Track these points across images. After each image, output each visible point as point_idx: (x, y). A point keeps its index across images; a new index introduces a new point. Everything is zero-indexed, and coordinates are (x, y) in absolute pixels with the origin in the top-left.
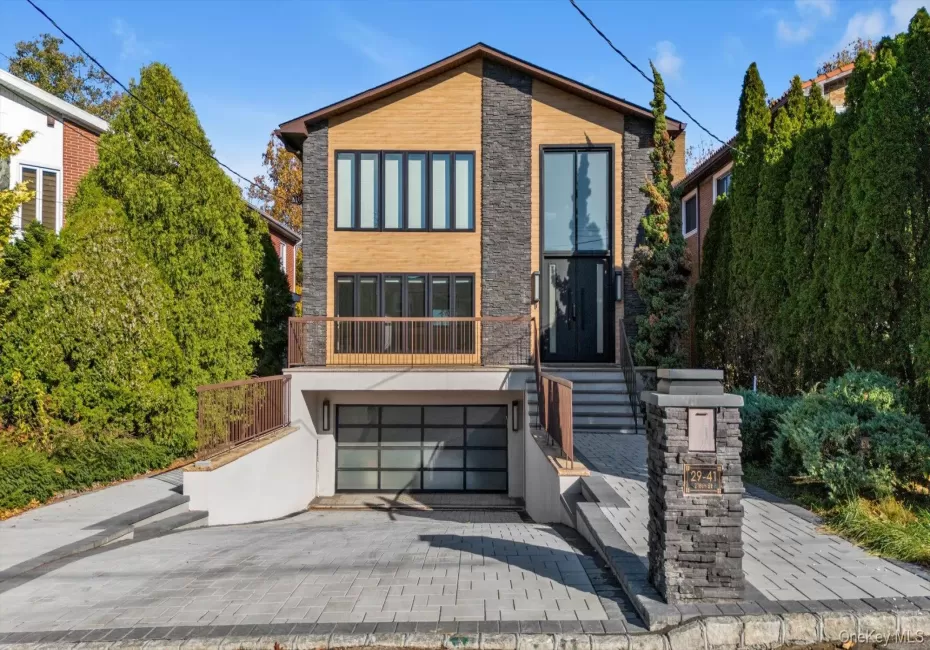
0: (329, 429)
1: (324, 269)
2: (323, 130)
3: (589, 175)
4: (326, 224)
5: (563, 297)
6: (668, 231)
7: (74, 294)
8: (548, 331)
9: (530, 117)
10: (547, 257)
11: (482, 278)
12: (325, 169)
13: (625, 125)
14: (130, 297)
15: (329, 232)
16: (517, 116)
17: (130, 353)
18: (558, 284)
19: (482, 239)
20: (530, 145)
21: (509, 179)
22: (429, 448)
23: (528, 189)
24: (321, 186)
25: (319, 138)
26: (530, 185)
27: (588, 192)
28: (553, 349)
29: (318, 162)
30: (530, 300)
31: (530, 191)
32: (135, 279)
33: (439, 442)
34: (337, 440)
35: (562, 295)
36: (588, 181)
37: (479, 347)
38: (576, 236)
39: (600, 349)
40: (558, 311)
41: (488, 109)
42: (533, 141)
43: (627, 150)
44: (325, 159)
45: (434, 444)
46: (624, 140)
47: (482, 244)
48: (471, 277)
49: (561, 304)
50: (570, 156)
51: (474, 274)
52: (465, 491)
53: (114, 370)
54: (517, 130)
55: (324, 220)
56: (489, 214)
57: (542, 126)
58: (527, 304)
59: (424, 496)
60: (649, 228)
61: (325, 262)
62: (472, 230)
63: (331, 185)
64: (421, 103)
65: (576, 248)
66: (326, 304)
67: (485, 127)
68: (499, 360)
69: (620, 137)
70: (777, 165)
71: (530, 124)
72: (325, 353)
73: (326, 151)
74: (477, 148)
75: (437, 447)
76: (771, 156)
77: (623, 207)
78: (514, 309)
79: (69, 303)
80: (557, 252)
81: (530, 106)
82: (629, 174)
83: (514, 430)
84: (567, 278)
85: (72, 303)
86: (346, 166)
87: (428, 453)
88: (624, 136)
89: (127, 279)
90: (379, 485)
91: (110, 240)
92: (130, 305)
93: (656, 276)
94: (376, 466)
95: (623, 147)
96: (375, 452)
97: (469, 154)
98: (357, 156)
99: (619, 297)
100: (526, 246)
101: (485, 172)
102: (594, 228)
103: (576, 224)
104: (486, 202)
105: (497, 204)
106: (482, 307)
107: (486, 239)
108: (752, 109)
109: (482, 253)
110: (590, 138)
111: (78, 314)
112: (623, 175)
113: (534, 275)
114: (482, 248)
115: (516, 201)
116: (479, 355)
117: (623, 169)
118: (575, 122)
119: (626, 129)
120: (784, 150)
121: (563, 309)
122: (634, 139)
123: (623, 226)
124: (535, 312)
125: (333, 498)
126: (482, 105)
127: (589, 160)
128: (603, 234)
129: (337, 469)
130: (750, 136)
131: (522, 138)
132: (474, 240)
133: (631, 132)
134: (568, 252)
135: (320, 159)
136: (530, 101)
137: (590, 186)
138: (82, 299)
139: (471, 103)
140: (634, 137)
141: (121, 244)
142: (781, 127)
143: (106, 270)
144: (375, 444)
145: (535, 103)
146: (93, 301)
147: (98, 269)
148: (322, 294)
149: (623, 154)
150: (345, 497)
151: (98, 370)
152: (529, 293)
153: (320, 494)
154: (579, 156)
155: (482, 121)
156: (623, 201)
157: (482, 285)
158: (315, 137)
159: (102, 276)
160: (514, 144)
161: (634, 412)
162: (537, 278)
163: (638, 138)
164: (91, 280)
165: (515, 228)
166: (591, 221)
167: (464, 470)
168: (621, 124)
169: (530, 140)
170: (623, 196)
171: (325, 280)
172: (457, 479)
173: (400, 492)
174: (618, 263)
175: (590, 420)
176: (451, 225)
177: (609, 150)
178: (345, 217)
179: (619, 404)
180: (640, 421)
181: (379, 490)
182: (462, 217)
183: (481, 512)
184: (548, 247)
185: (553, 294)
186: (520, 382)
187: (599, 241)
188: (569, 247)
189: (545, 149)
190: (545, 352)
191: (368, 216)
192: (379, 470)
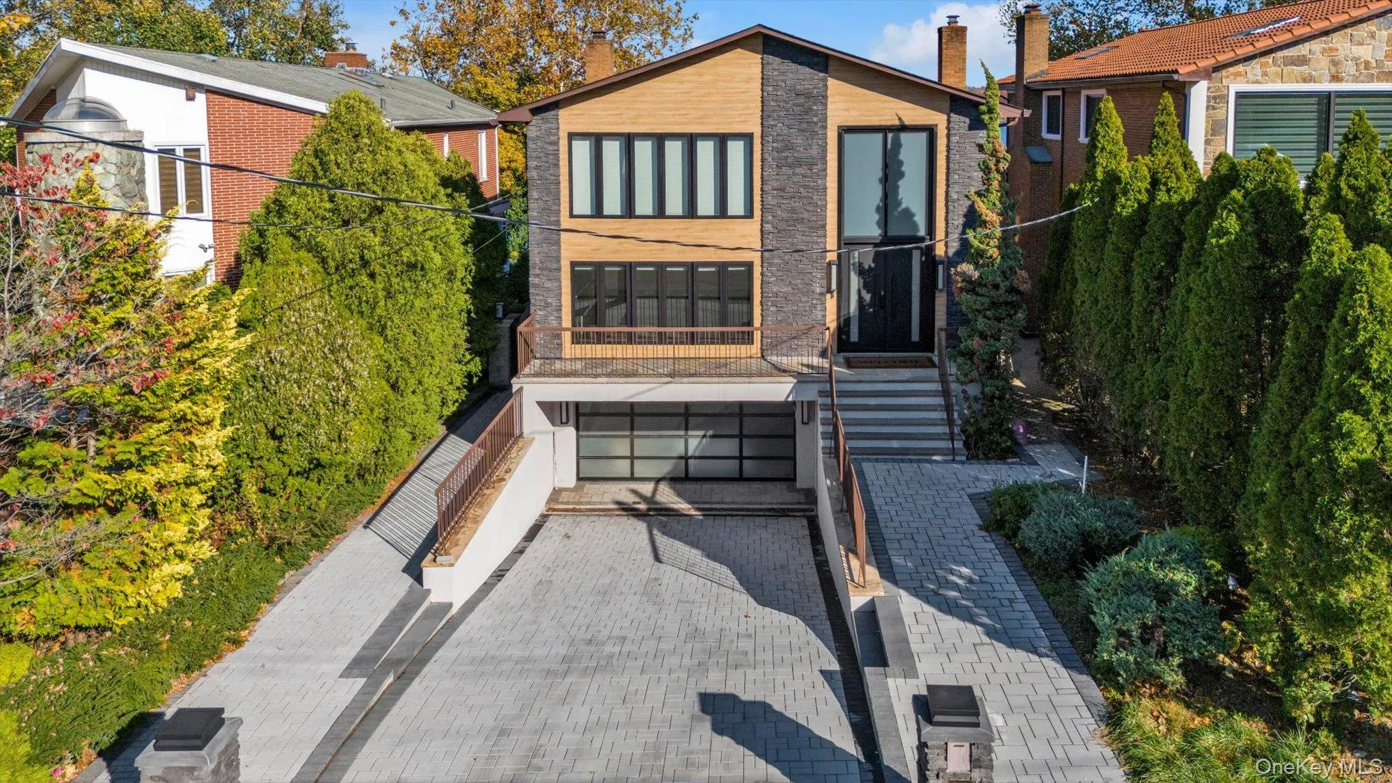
0: (568, 421)
1: (558, 259)
2: (553, 113)
3: (902, 156)
4: (559, 211)
5: (866, 286)
6: (999, 248)
7: (275, 372)
8: (848, 321)
9: (825, 97)
10: (845, 243)
11: (762, 266)
12: (557, 156)
13: (951, 105)
14: (336, 361)
15: (562, 219)
16: (808, 95)
17: (340, 418)
18: (861, 272)
19: (762, 226)
20: (825, 128)
21: (799, 163)
22: (696, 436)
23: (824, 173)
24: (551, 171)
25: (546, 121)
26: (825, 170)
27: (901, 175)
28: (854, 337)
29: (547, 146)
30: (824, 290)
31: (826, 176)
32: (340, 341)
33: (707, 431)
34: (577, 429)
35: (864, 282)
36: (901, 163)
37: (759, 338)
38: (884, 222)
39: (915, 337)
40: (861, 299)
41: (770, 89)
42: (829, 122)
43: (952, 132)
44: (556, 143)
45: (702, 433)
46: (949, 122)
47: (762, 231)
48: (750, 265)
49: (864, 293)
50: (880, 136)
51: (752, 263)
52: (741, 478)
53: (323, 439)
54: (808, 111)
55: (556, 208)
56: (770, 200)
57: (840, 106)
58: (822, 294)
59: (690, 486)
60: (976, 243)
61: (559, 251)
62: (749, 214)
63: (564, 170)
64: (682, 82)
65: (886, 232)
66: (560, 294)
67: (765, 108)
68: (784, 351)
69: (945, 117)
70: (1130, 218)
71: (826, 105)
72: (560, 345)
73: (557, 134)
74: (756, 130)
75: (704, 436)
76: (1123, 207)
77: (947, 193)
78: (804, 299)
79: (270, 383)
80: (859, 238)
81: (826, 86)
82: (956, 157)
83: (803, 423)
84: (873, 265)
85: (273, 382)
86: (582, 149)
87: (695, 442)
88: (949, 117)
89: (333, 344)
90: (632, 473)
91: (309, 305)
92: (338, 372)
93: (983, 295)
94: (628, 454)
95: (948, 128)
96: (627, 441)
97: (748, 138)
98: (597, 140)
99: (940, 286)
100: (820, 232)
101: (766, 156)
102: (908, 214)
103: (888, 205)
104: (766, 188)
105: (782, 190)
106: (762, 297)
107: (768, 227)
108: (1103, 149)
109: (762, 241)
110: (903, 119)
111: (282, 392)
112: (948, 158)
113: (830, 264)
114: (762, 236)
115: (805, 187)
116: (759, 346)
117: (948, 151)
118: (886, 101)
119: (951, 111)
120: (1139, 203)
121: (867, 297)
122: (961, 122)
123: (947, 213)
124: (831, 303)
125: (575, 489)
126: (762, 84)
127: (903, 142)
128: (920, 220)
129: (579, 458)
130: (1100, 175)
131: (815, 119)
132: (753, 226)
133: (957, 113)
134: (874, 238)
135: (548, 143)
136: (825, 80)
137: (903, 169)
138: (284, 377)
139: (747, 82)
140: (962, 118)
141: (320, 306)
142: (1136, 178)
143: (308, 340)
144: (628, 433)
145: (832, 82)
146: (295, 376)
147: (298, 339)
148: (555, 284)
149: (948, 136)
150: (590, 487)
151: (306, 440)
152: (824, 282)
153: (558, 485)
154: (890, 136)
155: (762, 102)
156: (948, 186)
157: (762, 274)
158: (543, 119)
159: (304, 348)
160: (804, 126)
161: (952, 433)
162: (834, 268)
163: (967, 120)
164: (292, 355)
165: (806, 215)
166: (903, 206)
167: (741, 458)
168: (947, 104)
169: (826, 121)
170: (948, 180)
171: (559, 269)
172: (730, 467)
173: (658, 481)
174: (940, 250)
175: (895, 444)
176: (722, 211)
177: (931, 131)
178: (583, 203)
179: (932, 423)
180: (959, 444)
181: (632, 478)
182: (736, 204)
183: (763, 520)
184: (848, 233)
185: (855, 281)
186: (811, 393)
187: (915, 226)
188: (875, 232)
189: (845, 130)
190: (843, 342)
191: (613, 203)
192: (632, 458)
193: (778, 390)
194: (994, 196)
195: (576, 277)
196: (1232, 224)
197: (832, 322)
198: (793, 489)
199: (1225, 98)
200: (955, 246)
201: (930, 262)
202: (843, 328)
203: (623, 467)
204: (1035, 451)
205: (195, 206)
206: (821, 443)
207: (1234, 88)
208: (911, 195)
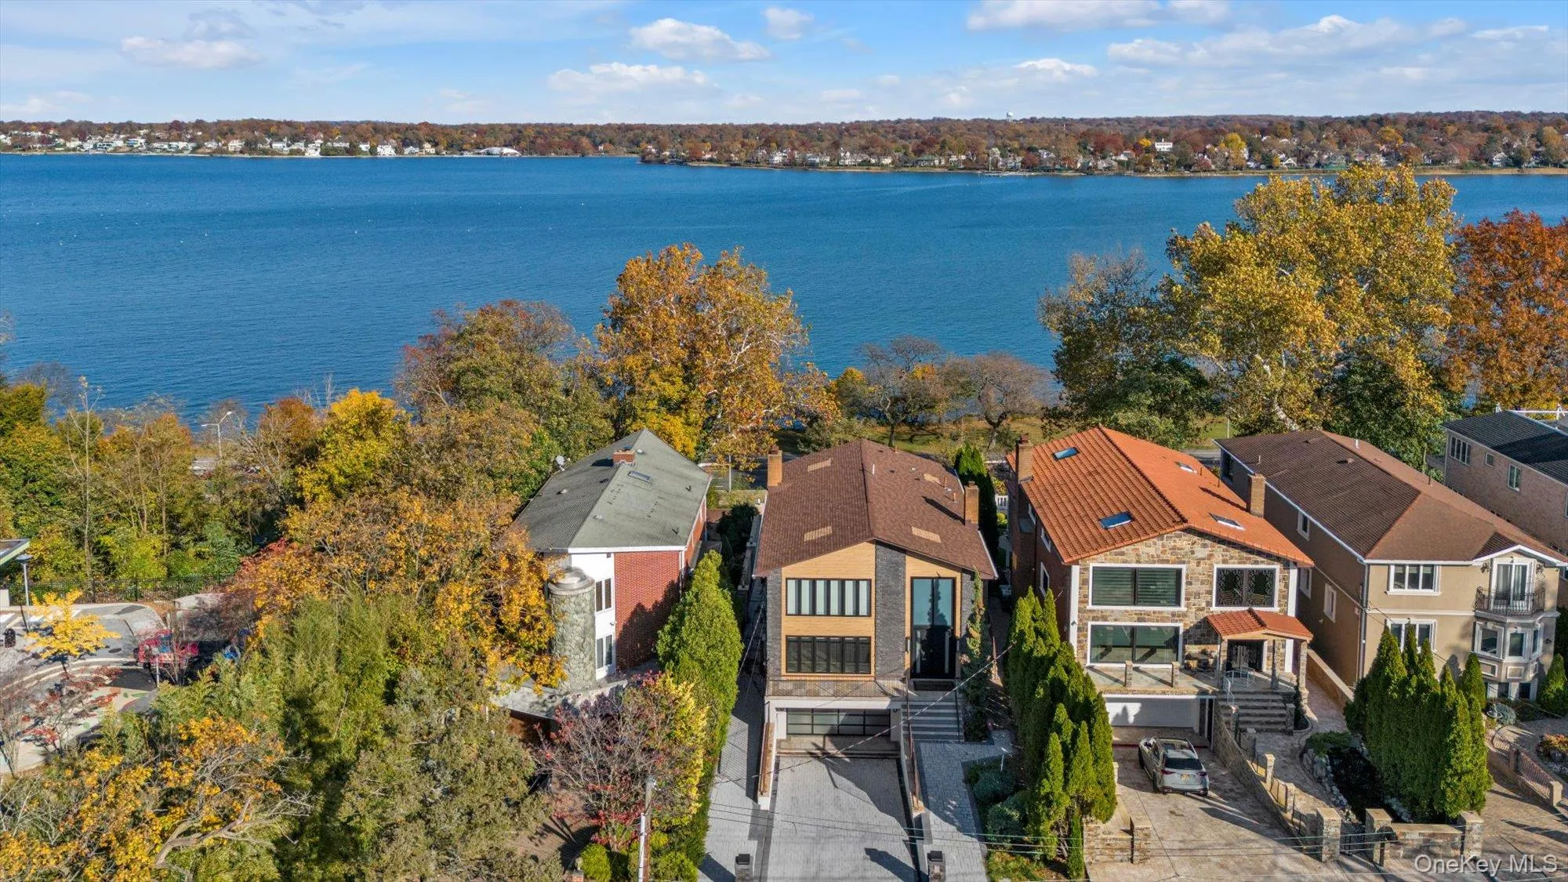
1: (780, 634)
3: (940, 590)
4: (781, 613)
5: (924, 648)
6: (980, 648)
8: (916, 663)
9: (905, 564)
10: (914, 628)
11: (875, 639)
12: (780, 588)
15: (782, 616)
16: (897, 564)
18: (922, 642)
19: (875, 621)
20: (905, 577)
21: (893, 593)
22: (843, 715)
23: (903, 597)
24: (778, 596)
25: (776, 573)
26: (905, 595)
27: (939, 598)
28: (918, 670)
29: (776, 584)
30: (904, 650)
31: (905, 599)
34: (787, 712)
35: (923, 646)
36: (940, 594)
37: (874, 671)
38: (932, 619)
39: (947, 671)
40: (921, 653)
41: (879, 560)
43: (963, 581)
44: (780, 582)
45: (845, 714)
47: (875, 623)
48: (870, 638)
49: (923, 650)
50: (930, 581)
51: (870, 636)
52: (864, 735)
54: (897, 570)
55: (780, 611)
56: (879, 609)
57: (912, 568)
58: (903, 652)
59: (839, 739)
61: (781, 631)
62: (869, 615)
63: (784, 594)
64: (838, 556)
65: (933, 624)
66: (781, 650)
67: (877, 568)
69: (959, 575)
71: (905, 567)
72: (782, 673)
73: (781, 578)
74: (873, 578)
77: (961, 608)
78: (895, 656)
80: (920, 626)
81: (904, 560)
82: (965, 592)
83: (894, 720)
84: (927, 639)
86: (792, 584)
87: (842, 718)
88: (962, 574)
90: (812, 732)
95: (961, 579)
96: (810, 716)
97: (869, 581)
98: (799, 581)
100: (903, 623)
101: (877, 589)
102: (942, 616)
103: (934, 612)
104: (877, 603)
105: (885, 605)
106: (875, 654)
107: (878, 621)
109: (875, 627)
110: (942, 574)
112: (961, 592)
113: (907, 638)
114: (875, 625)
115: (895, 603)
116: (874, 676)
117: (961, 589)
118: (932, 567)
119: (963, 571)
121: (924, 652)
122: (967, 577)
123: (961, 617)
124: (908, 656)
125: (786, 741)
126: (875, 558)
127: (940, 584)
128: (949, 619)
129: (788, 725)
131: (900, 573)
132: (871, 621)
133: (966, 573)
134: (927, 626)
135: (776, 582)
136: (904, 557)
137: (941, 596)
139: (869, 557)
144: (810, 712)
145: (909, 559)
148: (778, 646)
149: (961, 583)
150: (793, 739)
152: (904, 647)
154: (935, 581)
155: (876, 565)
157: (875, 642)
160: (895, 576)
161: (959, 728)
162: (909, 640)
163: (970, 576)
165: (896, 616)
166: (941, 612)
167: (864, 725)
169: (905, 574)
170: (961, 602)
171: (780, 640)
172: (860, 729)
173: (825, 735)
174: (958, 634)
175: (932, 733)
176: (857, 614)
177: (954, 580)
178: (792, 609)
179: (949, 722)
180: (962, 734)
181: (812, 734)
182: (863, 610)
183: (875, 761)
184: (915, 623)
185: (918, 646)
186: (898, 706)
187: (945, 621)
188: (928, 624)
189: (912, 579)
190: (913, 673)
191: (806, 608)
192: (812, 724)
193: (883, 704)
194: (978, 625)
195: (788, 641)
196: (1041, 691)
197: (908, 666)
198: (889, 741)
199: (1087, 569)
200: (964, 632)
201: (953, 639)
202: (914, 665)
203: (808, 729)
204: (995, 736)
205: (608, 605)
206: (903, 732)
207: (1092, 565)
208: (944, 608)
